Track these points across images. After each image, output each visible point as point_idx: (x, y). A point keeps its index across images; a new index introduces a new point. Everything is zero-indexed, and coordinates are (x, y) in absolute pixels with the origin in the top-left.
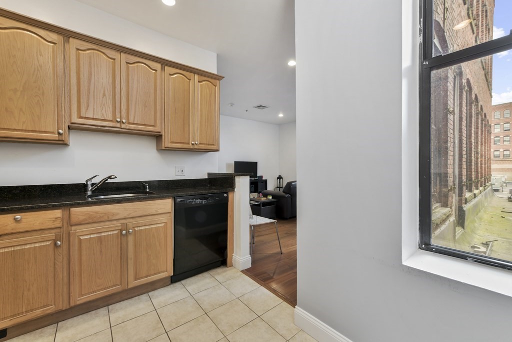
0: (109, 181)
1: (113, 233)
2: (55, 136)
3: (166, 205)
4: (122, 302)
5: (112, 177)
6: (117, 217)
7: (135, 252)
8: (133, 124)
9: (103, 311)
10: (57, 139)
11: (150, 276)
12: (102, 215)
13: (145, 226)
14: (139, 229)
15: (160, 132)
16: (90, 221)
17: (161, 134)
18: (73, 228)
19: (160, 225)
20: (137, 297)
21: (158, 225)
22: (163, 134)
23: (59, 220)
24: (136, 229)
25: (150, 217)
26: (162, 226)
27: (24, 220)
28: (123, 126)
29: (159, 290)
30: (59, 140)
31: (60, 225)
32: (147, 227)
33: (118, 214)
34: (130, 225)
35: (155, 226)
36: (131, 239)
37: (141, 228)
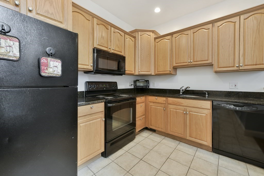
0: (187, 89)
1: (181, 111)
2: (168, 72)
3: (207, 104)
4: (185, 144)
5: (188, 87)
6: (182, 105)
7: (190, 124)
8: (196, 61)
9: (178, 142)
10: (169, 73)
11: (197, 139)
12: (177, 102)
13: (195, 112)
14: (192, 113)
15: (211, 63)
16: (173, 104)
17: (212, 64)
18: (169, 105)
19: (203, 115)
20: (192, 146)
21: (202, 114)
22: (214, 64)
23: (165, 101)
24: (191, 113)
25: (198, 109)
26: (204, 116)
27: (158, 99)
28: (192, 64)
29: (204, 150)
30: (170, 73)
31: (165, 103)
32: (196, 113)
33: (183, 103)
34: (188, 110)
35: (200, 114)
36: (188, 116)
37: (193, 113)
